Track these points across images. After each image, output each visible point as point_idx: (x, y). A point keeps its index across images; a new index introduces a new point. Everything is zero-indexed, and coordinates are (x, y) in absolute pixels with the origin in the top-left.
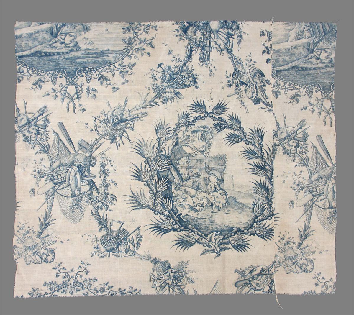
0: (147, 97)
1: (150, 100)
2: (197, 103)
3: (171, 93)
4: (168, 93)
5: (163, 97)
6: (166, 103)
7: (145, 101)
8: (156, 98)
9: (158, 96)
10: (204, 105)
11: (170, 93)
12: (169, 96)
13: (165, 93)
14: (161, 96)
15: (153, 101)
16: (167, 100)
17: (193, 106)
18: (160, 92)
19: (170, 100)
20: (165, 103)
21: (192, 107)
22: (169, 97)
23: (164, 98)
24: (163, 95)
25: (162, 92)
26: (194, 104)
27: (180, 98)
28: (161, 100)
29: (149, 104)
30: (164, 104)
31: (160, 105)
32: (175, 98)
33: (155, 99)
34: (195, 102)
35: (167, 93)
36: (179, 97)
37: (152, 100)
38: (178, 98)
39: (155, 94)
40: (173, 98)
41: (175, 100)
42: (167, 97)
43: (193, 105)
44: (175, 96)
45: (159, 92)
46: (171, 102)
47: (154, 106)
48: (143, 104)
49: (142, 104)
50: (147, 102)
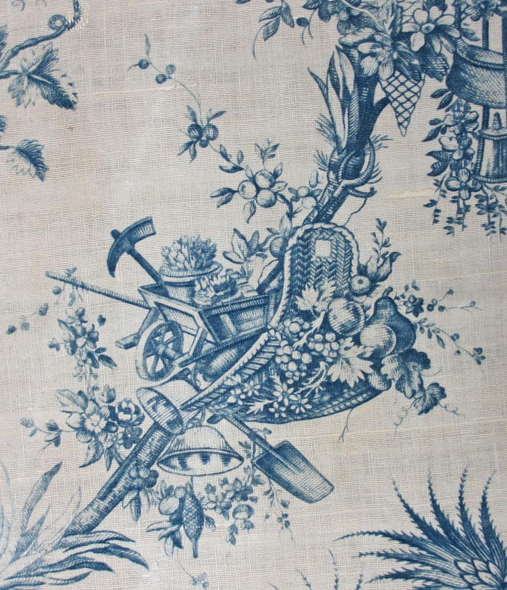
0: (39, 498)
1: (65, 523)
2: (435, 525)
3: (226, 459)
4: (205, 457)
5: (169, 492)
6: (196, 537)
7: (29, 538)
8: (114, 504)
9: (130, 489)
10: (488, 530)
11: (215, 462)
12: (215, 481)
13: (183, 458)
14: (150, 484)
15: (89, 530)
16: (201, 518)
17: (406, 548)
18: (144, 456)
19: (224, 511)
20: (186, 542)
21: (399, 558)
22: (211, 489)
23: (172, 504)
24: (168, 477)
25: (154, 457)
26: (412, 529)
27: (297, 494)
28: (152, 515)
29: (60, 555)
30: (177, 543)
31: (145, 556)
32: (257, 491)
33: (108, 511)
34: (416, 519)
35: (194, 462)
36: (288, 487)
37: (87, 518)
38: (286, 495)
39: (102, 473)
40: (243, 493)
41: (261, 506)
42: (199, 489)
43: (402, 539)
44: (256, 482)
45: (135, 454)
46: (234, 529)
47: (102, 567)
48: (16, 558)
49: (8, 557)
50: (47, 537)
